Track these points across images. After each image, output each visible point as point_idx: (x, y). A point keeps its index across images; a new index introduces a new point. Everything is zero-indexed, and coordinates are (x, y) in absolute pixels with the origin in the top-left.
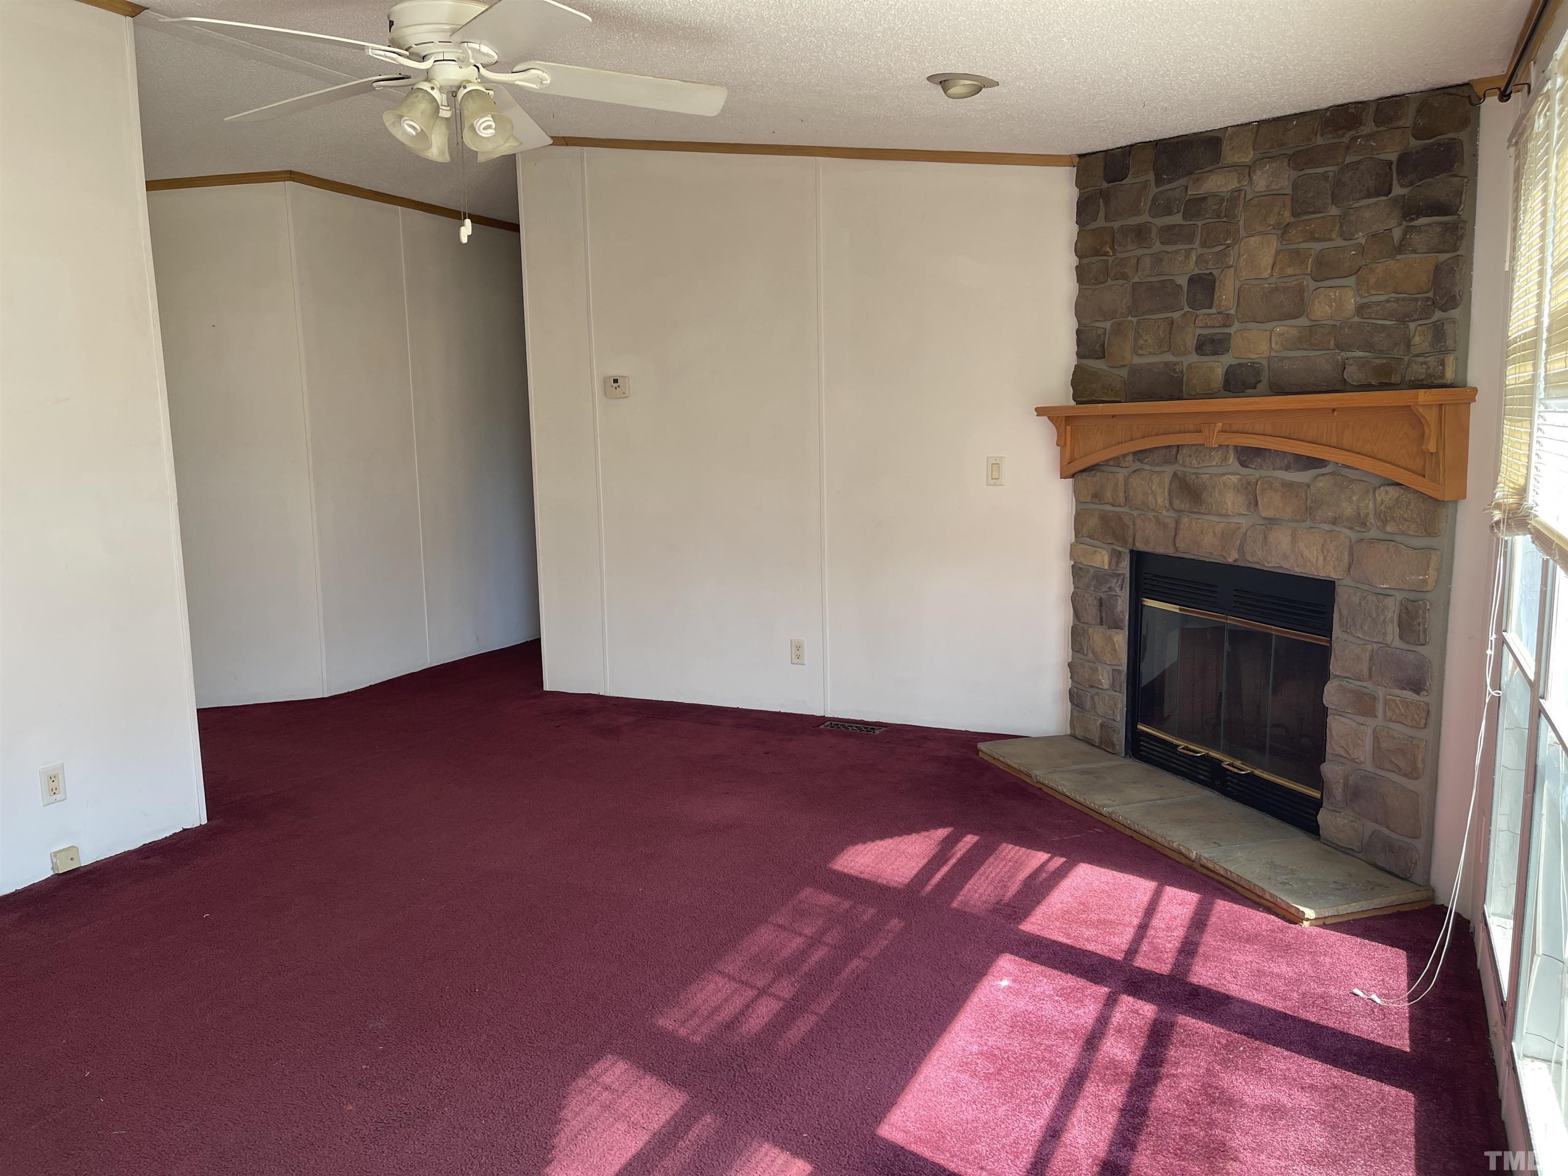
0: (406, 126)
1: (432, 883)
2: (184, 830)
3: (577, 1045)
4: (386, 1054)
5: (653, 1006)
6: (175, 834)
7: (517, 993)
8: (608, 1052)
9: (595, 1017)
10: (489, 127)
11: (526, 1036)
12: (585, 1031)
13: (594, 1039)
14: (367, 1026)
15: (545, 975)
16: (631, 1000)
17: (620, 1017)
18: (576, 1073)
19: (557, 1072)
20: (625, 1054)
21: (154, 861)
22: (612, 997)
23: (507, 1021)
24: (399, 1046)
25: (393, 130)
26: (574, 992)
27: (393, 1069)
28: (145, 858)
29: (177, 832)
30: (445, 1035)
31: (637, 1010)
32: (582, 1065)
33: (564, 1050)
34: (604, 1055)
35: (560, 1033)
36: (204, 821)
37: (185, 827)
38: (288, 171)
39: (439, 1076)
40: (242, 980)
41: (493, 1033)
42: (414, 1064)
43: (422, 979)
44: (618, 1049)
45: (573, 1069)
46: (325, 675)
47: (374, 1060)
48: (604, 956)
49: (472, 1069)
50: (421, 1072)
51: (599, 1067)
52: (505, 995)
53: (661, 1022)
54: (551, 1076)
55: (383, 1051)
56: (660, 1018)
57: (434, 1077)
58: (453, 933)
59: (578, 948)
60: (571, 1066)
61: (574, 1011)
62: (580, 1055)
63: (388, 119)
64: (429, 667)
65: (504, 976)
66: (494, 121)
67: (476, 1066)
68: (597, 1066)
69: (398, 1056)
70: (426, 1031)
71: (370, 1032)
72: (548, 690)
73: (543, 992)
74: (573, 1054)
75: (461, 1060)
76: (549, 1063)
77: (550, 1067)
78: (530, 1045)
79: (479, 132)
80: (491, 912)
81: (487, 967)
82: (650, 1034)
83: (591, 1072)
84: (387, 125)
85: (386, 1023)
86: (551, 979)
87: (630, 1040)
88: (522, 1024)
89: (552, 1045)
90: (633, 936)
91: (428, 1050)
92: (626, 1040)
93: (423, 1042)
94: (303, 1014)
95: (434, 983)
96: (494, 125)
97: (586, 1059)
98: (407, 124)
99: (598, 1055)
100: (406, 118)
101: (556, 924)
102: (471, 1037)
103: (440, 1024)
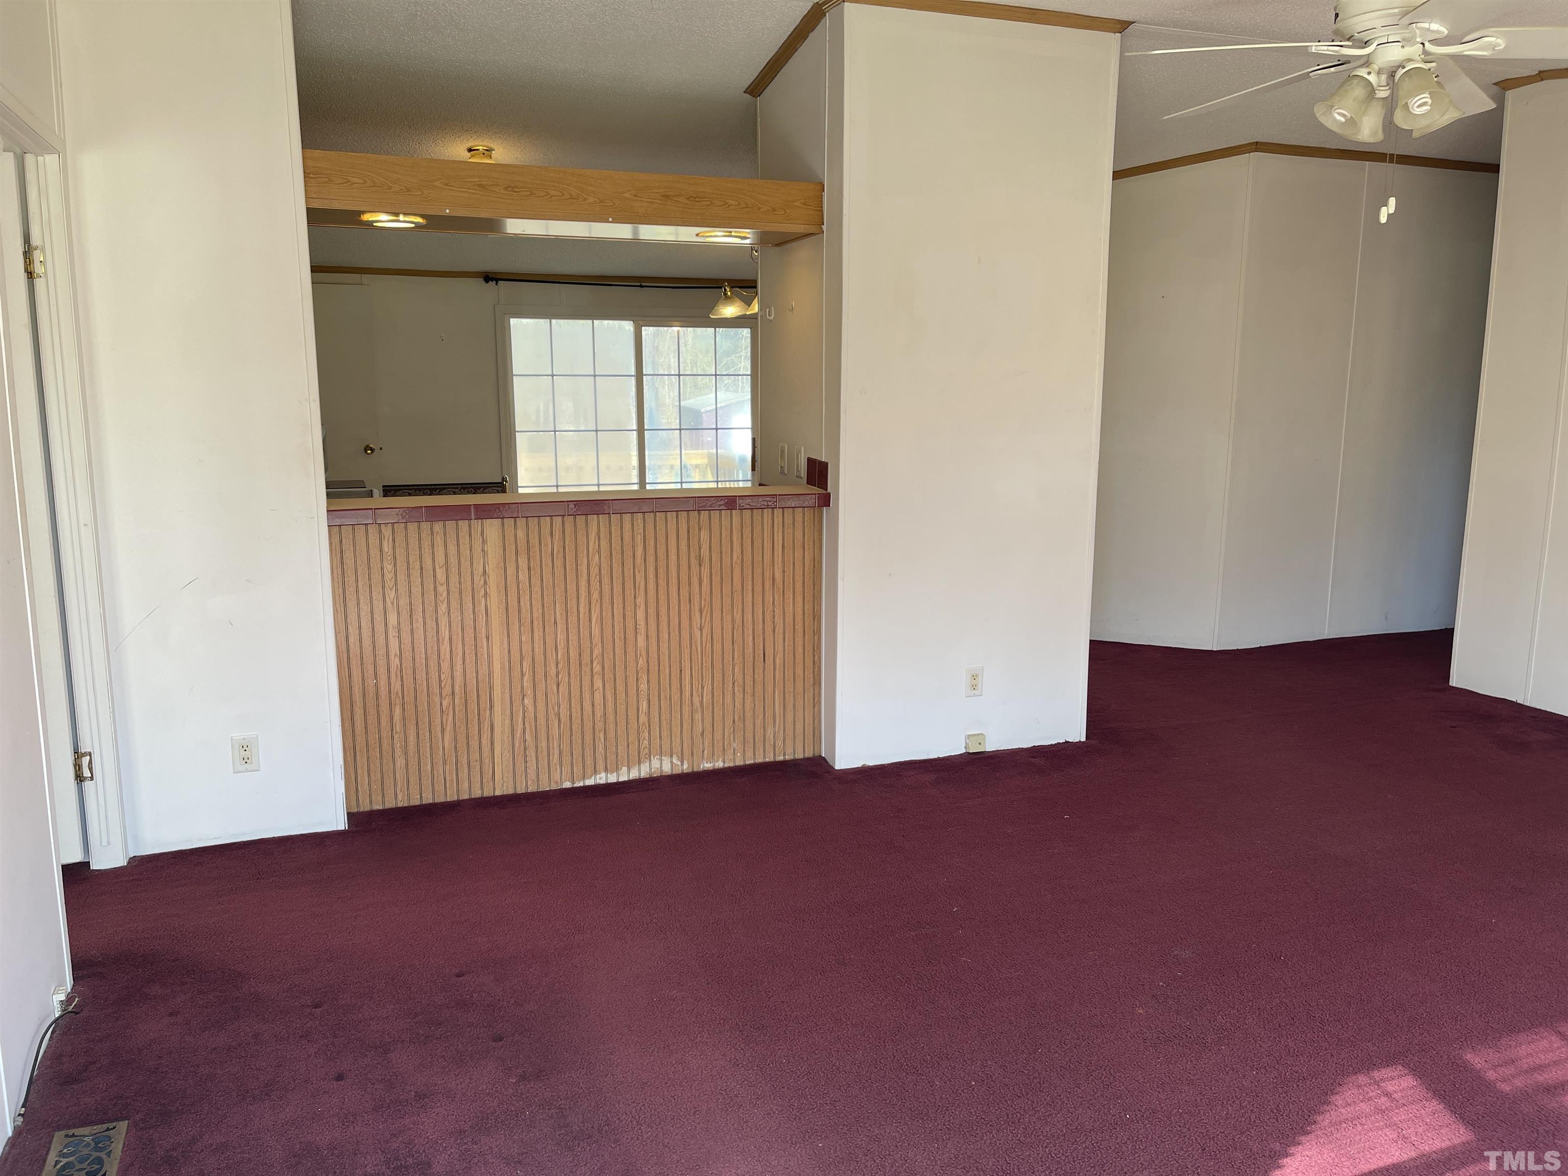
0: (1336, 115)
1: (1267, 848)
2: (1067, 742)
3: (1369, 1044)
4: (1183, 980)
5: (1466, 1038)
6: (1059, 743)
7: (1322, 975)
8: (1400, 1063)
9: (1397, 1026)
10: (1424, 104)
11: (1319, 1017)
12: (1382, 1035)
13: (1389, 1046)
14: (1173, 951)
15: (1356, 969)
16: (1443, 1024)
17: (1425, 1037)
18: (1359, 1069)
19: (1340, 1060)
20: (1417, 1071)
21: (1037, 761)
22: (1423, 1014)
23: (1304, 996)
24: (1196, 979)
25: (1323, 120)
26: (1383, 995)
27: (1185, 995)
28: (1032, 757)
29: (1061, 742)
30: (1240, 985)
31: (1447, 1036)
32: (1368, 1064)
33: (1354, 1044)
34: (1395, 1064)
35: (1355, 1027)
36: (1083, 739)
37: (1067, 740)
38: (1254, 142)
39: (1224, 1017)
40: (1082, 877)
41: (1287, 1001)
42: (1205, 998)
43: (1233, 930)
44: (1412, 1064)
45: (1357, 1064)
46: (1216, 630)
47: (1171, 982)
48: (1428, 972)
49: (1257, 1024)
50: (1209, 1007)
51: (1386, 1072)
52: (1308, 972)
53: (1469, 1056)
54: (1333, 1061)
55: (1181, 978)
56: (1470, 1052)
57: (1220, 1017)
58: (1274, 899)
59: (1402, 955)
60: (1356, 1060)
61: (1377, 1012)
62: (1369, 1054)
63: (1319, 111)
64: (1326, 638)
65: (1313, 955)
66: (1431, 98)
67: (1262, 1023)
68: (1383, 1071)
69: (1193, 987)
70: (1224, 976)
71: (1174, 957)
72: (1454, 685)
73: (1350, 984)
74: (1362, 1050)
75: (1249, 1012)
76: (1334, 1049)
77: (1334, 1053)
78: (1320, 1025)
79: (1412, 111)
80: (1318, 892)
81: (1299, 941)
82: (1453, 1063)
83: (1376, 1074)
84: (1318, 115)
85: (1190, 955)
86: (1362, 974)
87: (1428, 1061)
88: (1318, 1004)
89: (1343, 1034)
90: (1468, 964)
91: (1221, 992)
92: (1424, 1060)
93: (1218, 984)
94: (1122, 921)
95: (1242, 937)
96: (1429, 101)
97: (1375, 1060)
98: (1338, 113)
99: (1390, 1060)
100: (1336, 107)
101: (1385, 924)
102: (1264, 997)
103: (1238, 974)
